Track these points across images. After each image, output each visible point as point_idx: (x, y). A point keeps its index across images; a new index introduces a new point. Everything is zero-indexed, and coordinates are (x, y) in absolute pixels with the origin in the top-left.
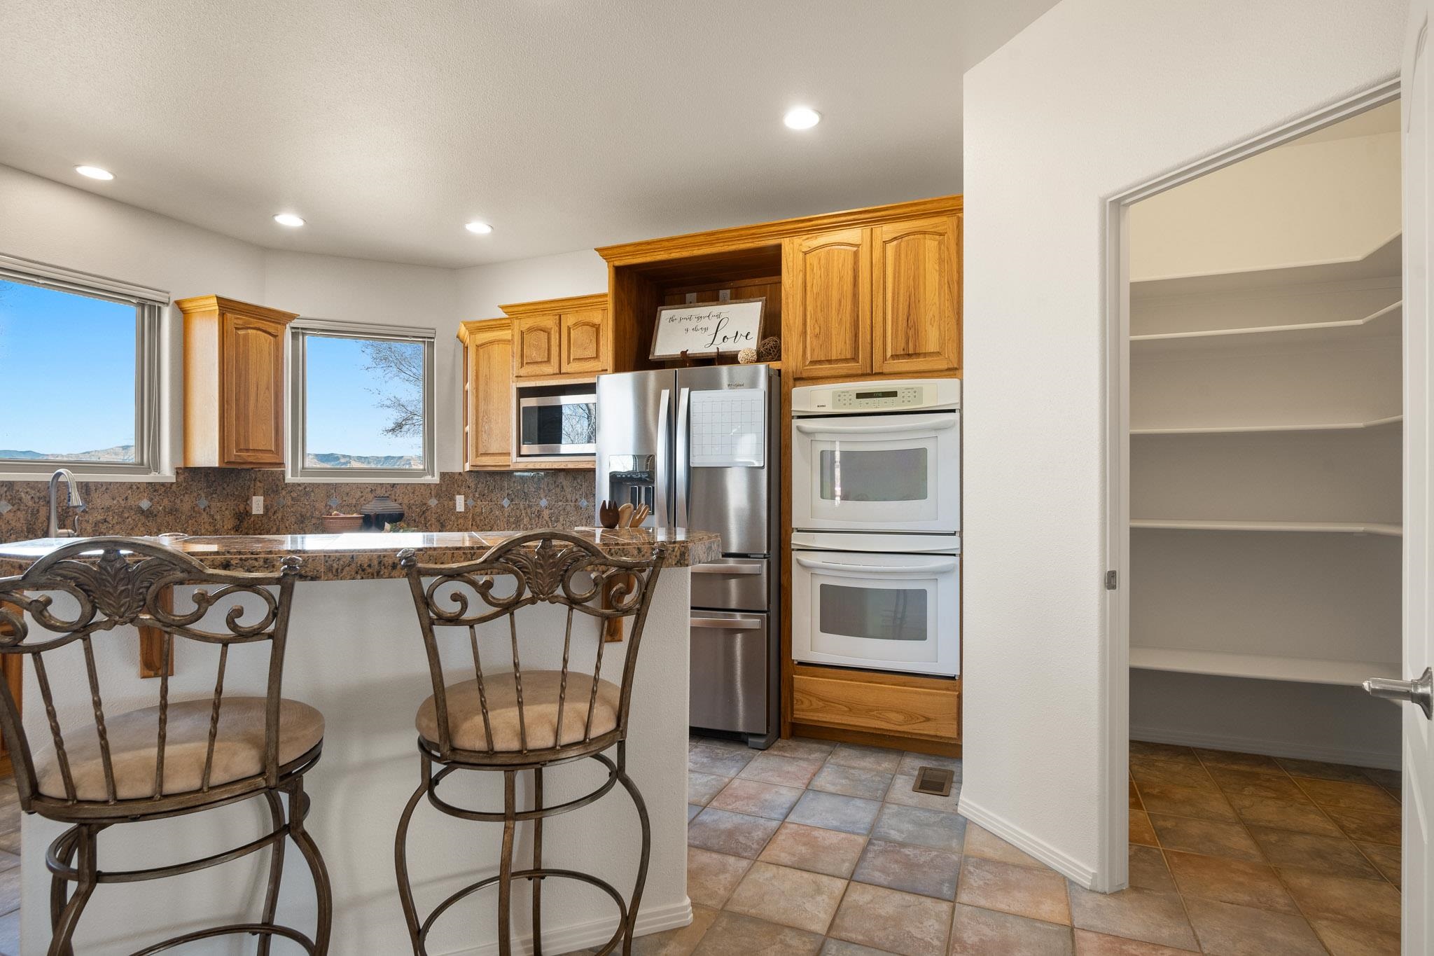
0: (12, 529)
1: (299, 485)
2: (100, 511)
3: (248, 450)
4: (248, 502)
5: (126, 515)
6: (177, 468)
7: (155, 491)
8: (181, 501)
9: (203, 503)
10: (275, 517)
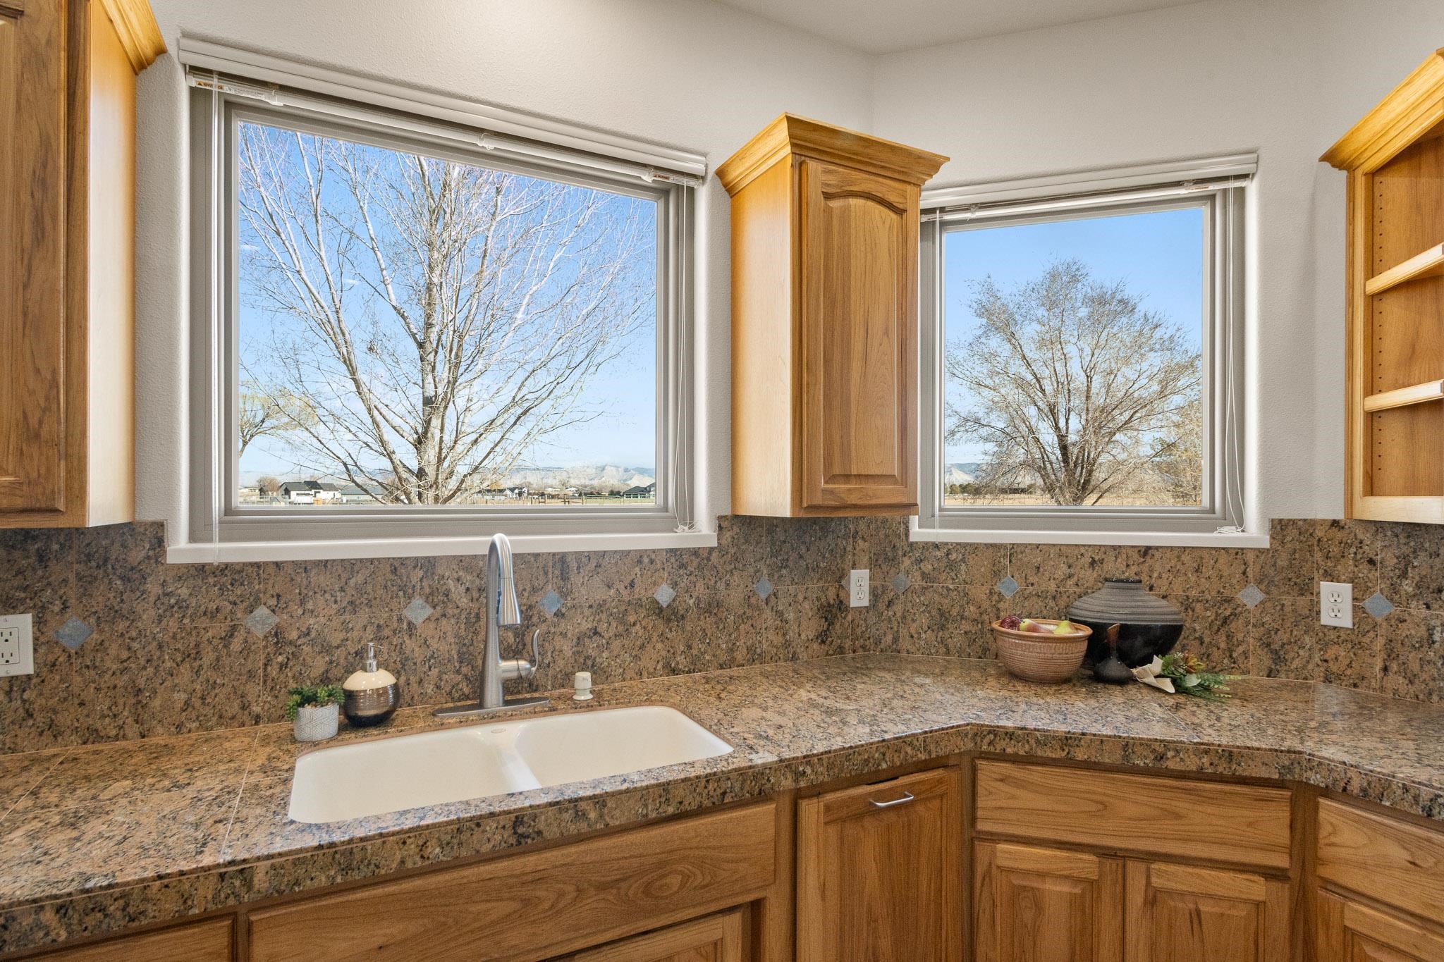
0: (432, 657)
1: (936, 546)
2: (587, 612)
3: (847, 477)
4: (843, 583)
5: (631, 619)
6: (720, 518)
7: (682, 566)
8: (728, 585)
9: (765, 588)
10: (890, 613)
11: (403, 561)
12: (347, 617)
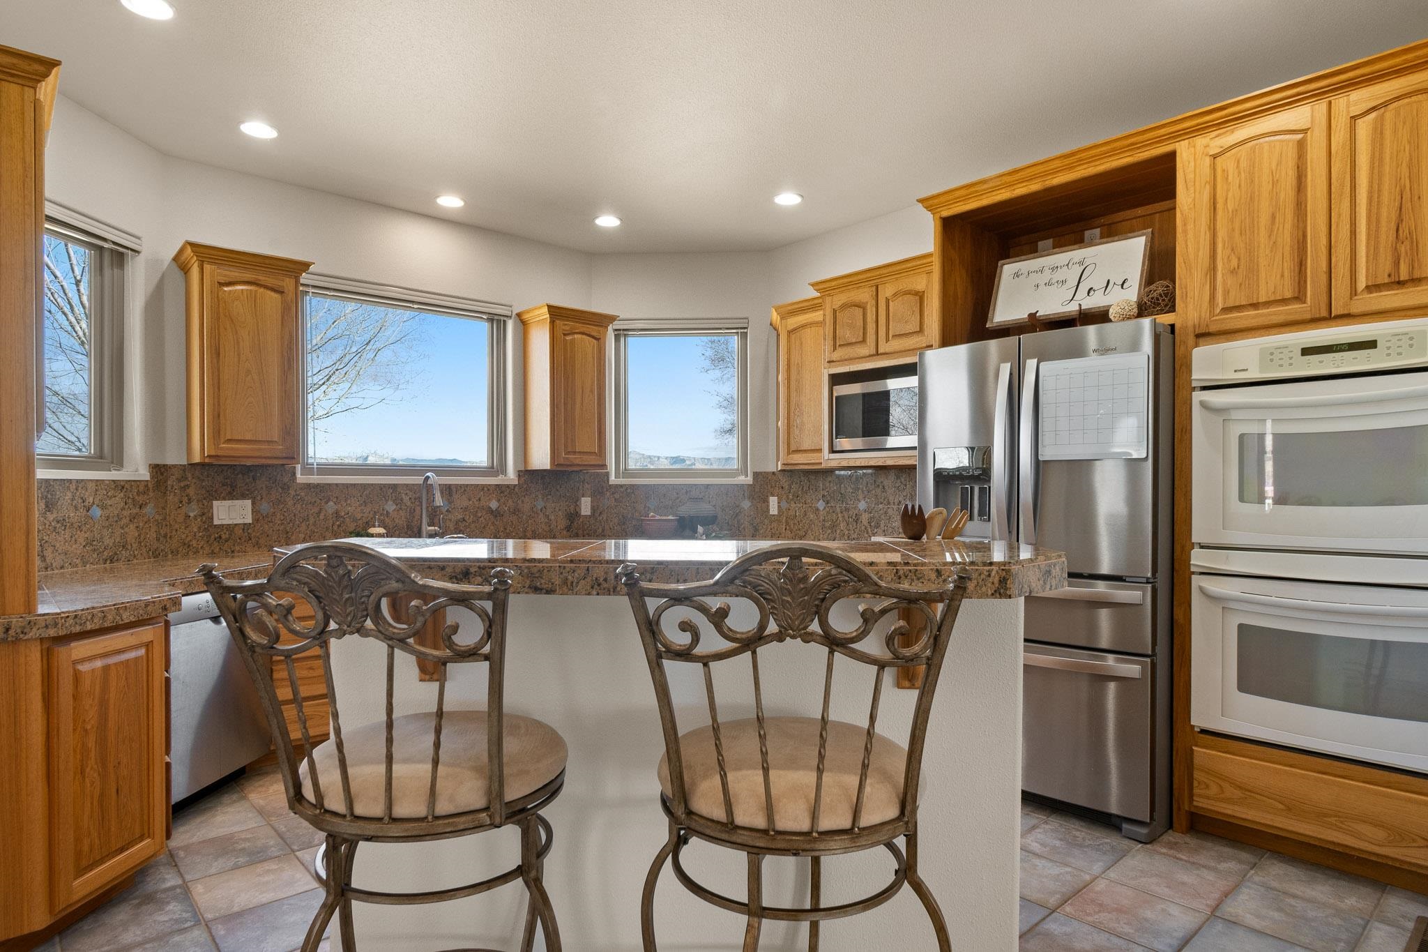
0: (396, 526)
1: (621, 486)
2: (460, 511)
3: (574, 453)
4: (578, 503)
5: (480, 515)
6: (519, 471)
7: (502, 492)
8: (523, 502)
9: (540, 504)
10: (601, 519)
11: (385, 485)
12: (363, 507)
